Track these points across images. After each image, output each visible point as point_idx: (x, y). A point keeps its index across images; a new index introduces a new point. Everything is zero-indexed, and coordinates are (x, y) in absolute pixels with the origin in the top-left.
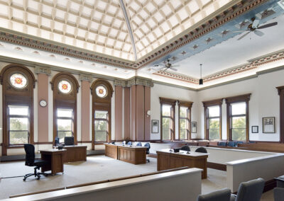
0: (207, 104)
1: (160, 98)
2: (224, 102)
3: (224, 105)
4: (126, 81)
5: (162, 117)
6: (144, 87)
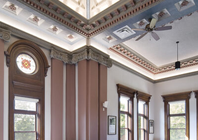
1: (118, 86)
4: (70, 55)
5: (120, 112)
6: (99, 64)
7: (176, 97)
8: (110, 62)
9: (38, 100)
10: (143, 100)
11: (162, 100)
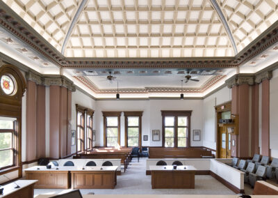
0: (106, 114)
1: (76, 105)
2: (123, 114)
3: (123, 118)
5: (77, 126)
6: (67, 89)
7: (112, 114)
8: (74, 88)
9: (16, 119)
10: (90, 115)
11: (102, 114)
